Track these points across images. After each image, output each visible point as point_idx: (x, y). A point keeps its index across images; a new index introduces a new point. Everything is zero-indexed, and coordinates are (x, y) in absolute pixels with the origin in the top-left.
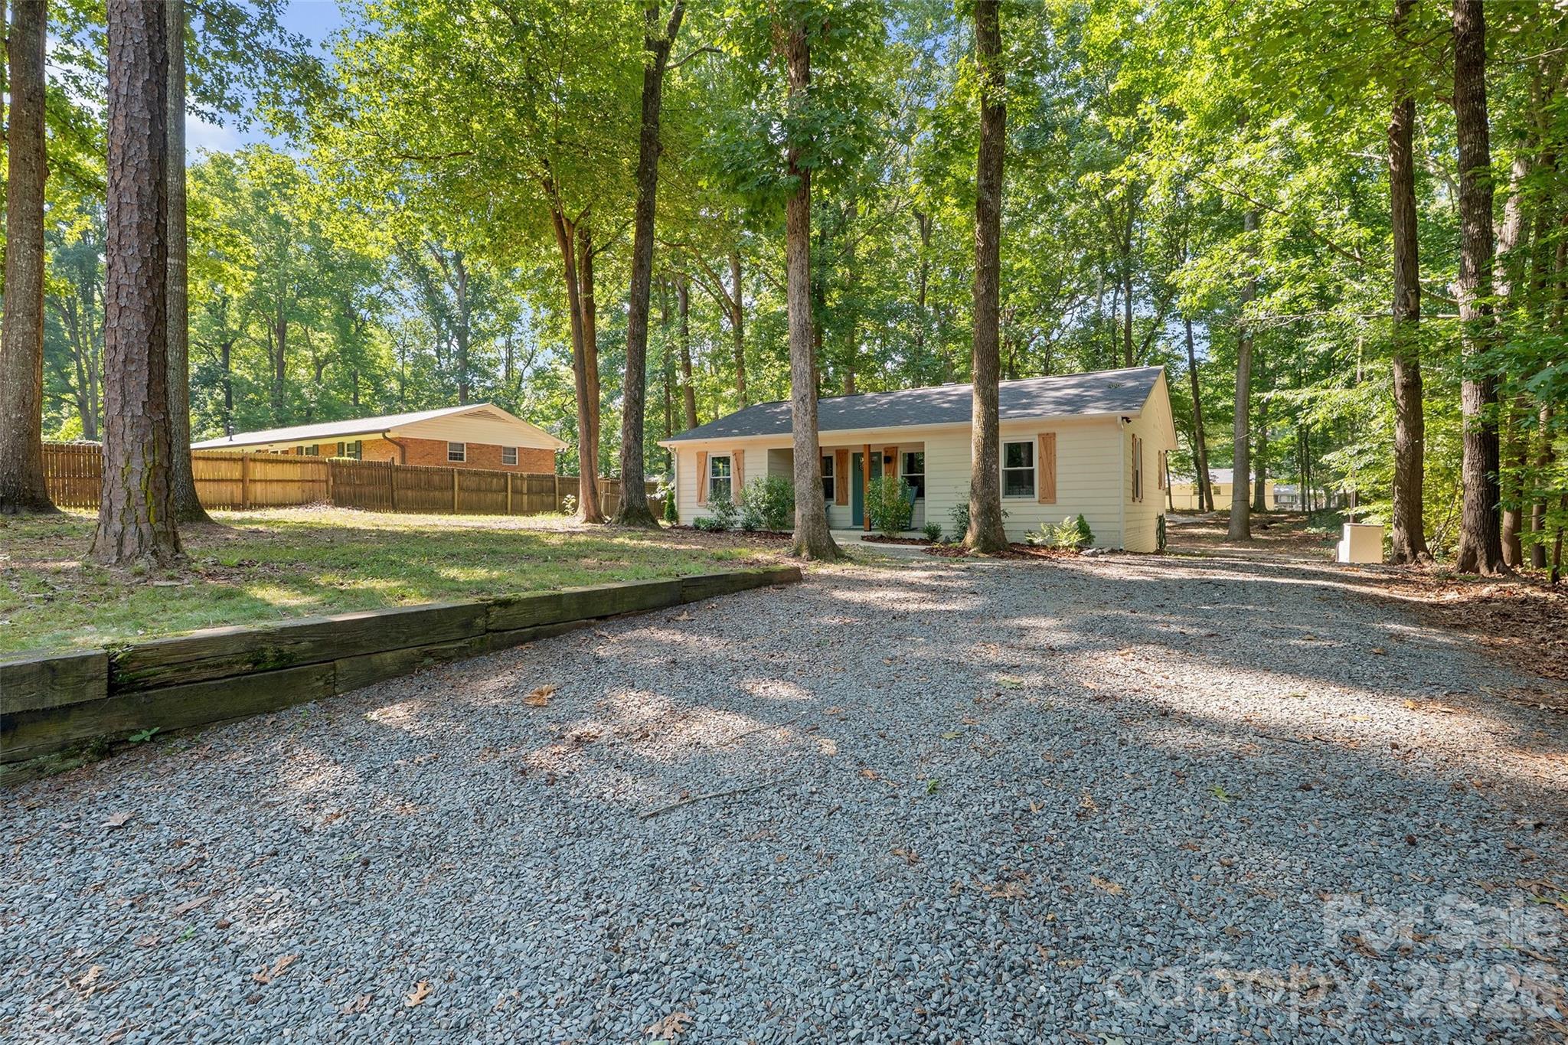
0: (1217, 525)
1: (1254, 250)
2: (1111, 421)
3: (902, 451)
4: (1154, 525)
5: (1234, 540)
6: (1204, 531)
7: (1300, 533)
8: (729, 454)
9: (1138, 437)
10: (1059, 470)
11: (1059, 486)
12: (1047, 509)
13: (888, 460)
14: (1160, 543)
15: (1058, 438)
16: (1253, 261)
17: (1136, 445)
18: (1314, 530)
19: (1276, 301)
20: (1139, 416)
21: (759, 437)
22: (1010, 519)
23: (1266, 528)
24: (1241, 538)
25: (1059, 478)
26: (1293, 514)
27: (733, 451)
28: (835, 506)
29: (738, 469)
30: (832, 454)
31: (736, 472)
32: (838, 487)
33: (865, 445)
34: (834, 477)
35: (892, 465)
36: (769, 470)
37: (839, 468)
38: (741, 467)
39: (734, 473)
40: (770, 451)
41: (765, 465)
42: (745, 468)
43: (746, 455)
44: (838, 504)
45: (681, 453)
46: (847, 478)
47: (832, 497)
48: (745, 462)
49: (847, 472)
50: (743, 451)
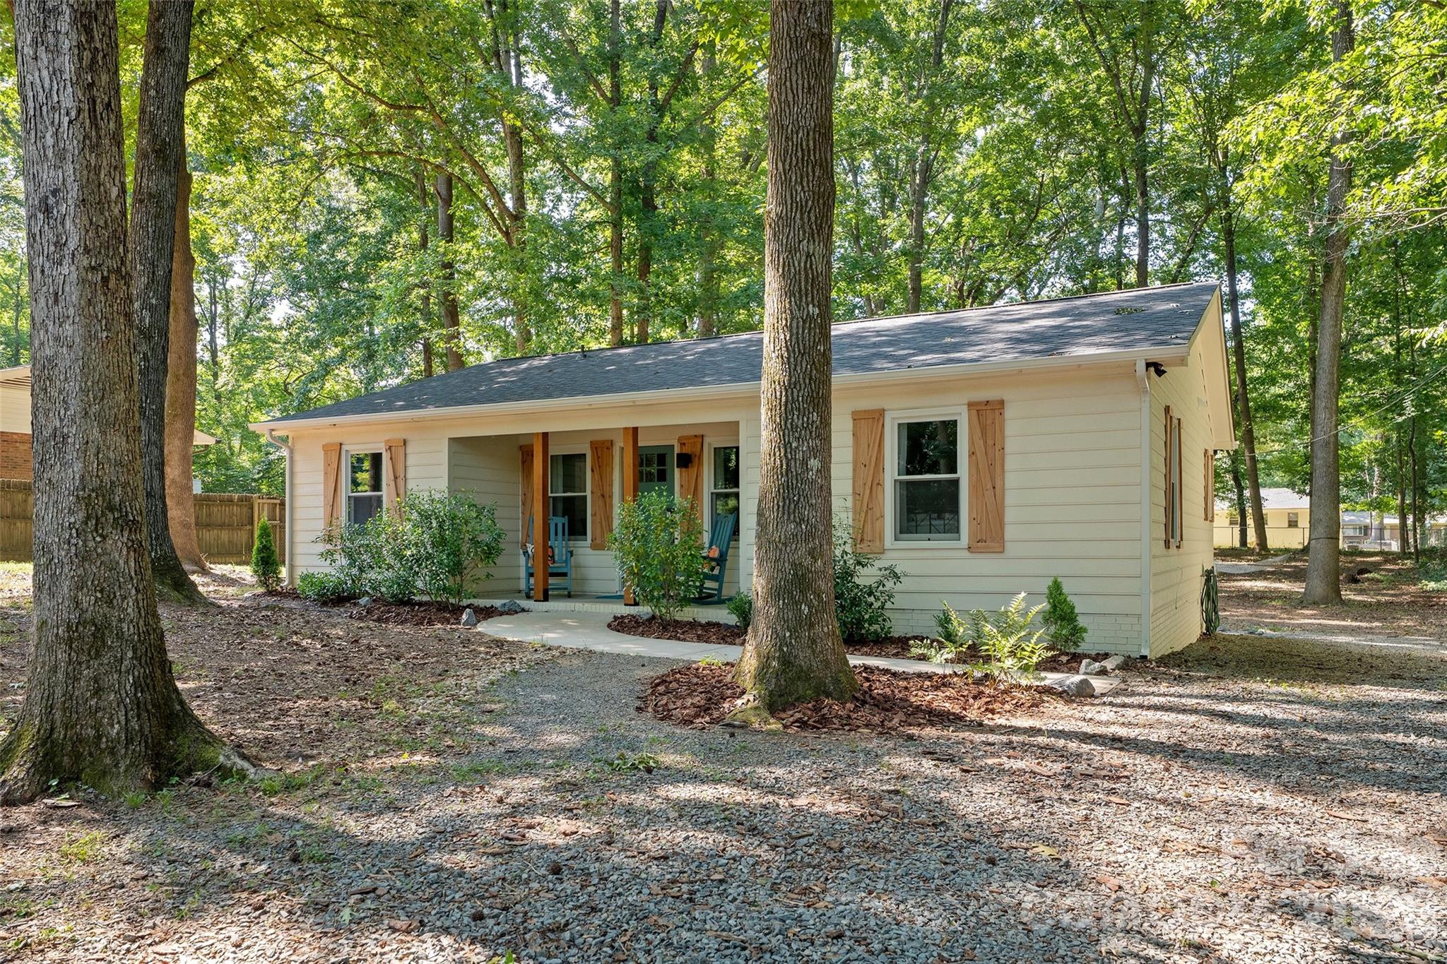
0: (1278, 575)
1: (1375, 90)
2: (1127, 371)
3: (714, 441)
4: (1196, 587)
5: (1315, 604)
6: (1260, 585)
7: (1412, 589)
8: (380, 448)
9: (1175, 413)
10: (1011, 480)
11: (1010, 515)
12: (985, 564)
13: (685, 461)
14: (1209, 621)
15: (1009, 412)
16: (1373, 109)
17: (1172, 428)
18: (1432, 585)
19: (1404, 188)
20: (1183, 361)
21: (431, 411)
22: (906, 584)
23: (1356, 581)
24: (1326, 601)
25: (1010, 499)
26: (1388, 557)
27: (387, 442)
28: (589, 551)
29: (396, 478)
30: (585, 449)
31: (392, 484)
32: (594, 515)
33: (626, 429)
34: (588, 493)
35: (693, 471)
36: (452, 479)
37: (597, 477)
38: (401, 474)
39: (388, 485)
40: (454, 441)
41: (444, 470)
42: (409, 476)
43: (409, 450)
44: (595, 546)
45: (298, 447)
46: (611, 497)
47: (585, 533)
48: (409, 463)
49: (611, 485)
50: (405, 442)
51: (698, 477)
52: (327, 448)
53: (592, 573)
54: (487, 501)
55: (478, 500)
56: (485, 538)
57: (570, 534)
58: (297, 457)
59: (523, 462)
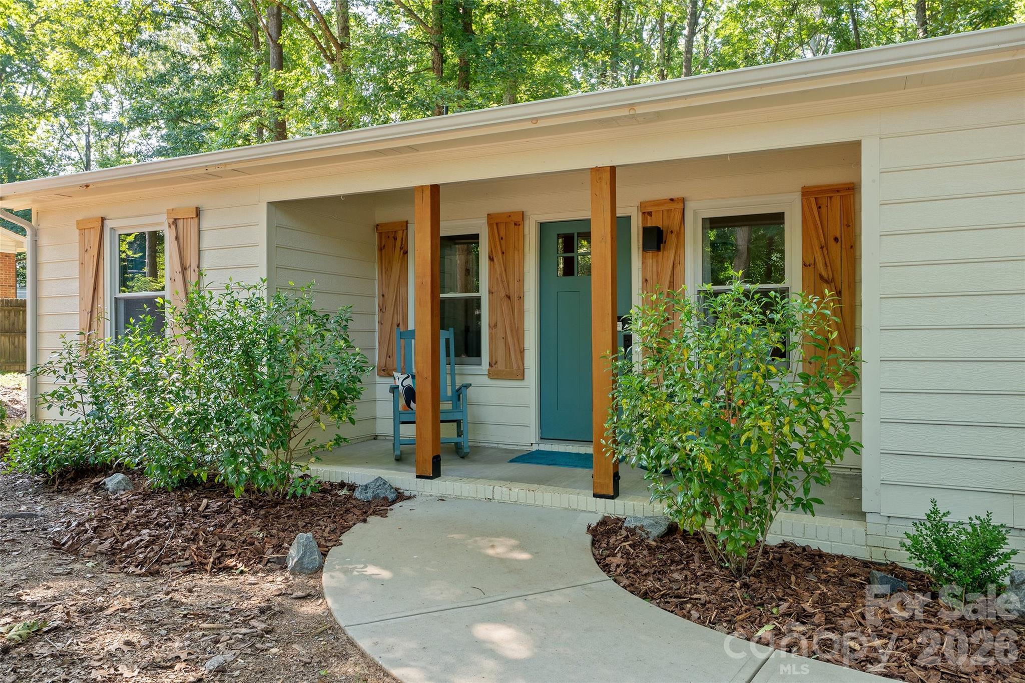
3: (702, 208)
8: (160, 224)
27: (170, 212)
28: (486, 380)
29: (184, 269)
30: (478, 225)
31: (179, 278)
32: (493, 326)
33: (597, 170)
34: (484, 293)
35: (668, 255)
36: (273, 268)
37: (498, 268)
38: (192, 261)
39: (173, 280)
40: (276, 206)
41: (260, 255)
42: (205, 265)
43: (205, 225)
44: (494, 374)
45: (45, 225)
46: (521, 298)
47: (478, 354)
48: (204, 245)
49: (521, 281)
50: (198, 212)
51: (677, 265)
52: (83, 227)
53: (489, 415)
54: (333, 305)
55: (319, 304)
56: (335, 374)
57: (457, 355)
58: (44, 241)
59: (381, 249)
